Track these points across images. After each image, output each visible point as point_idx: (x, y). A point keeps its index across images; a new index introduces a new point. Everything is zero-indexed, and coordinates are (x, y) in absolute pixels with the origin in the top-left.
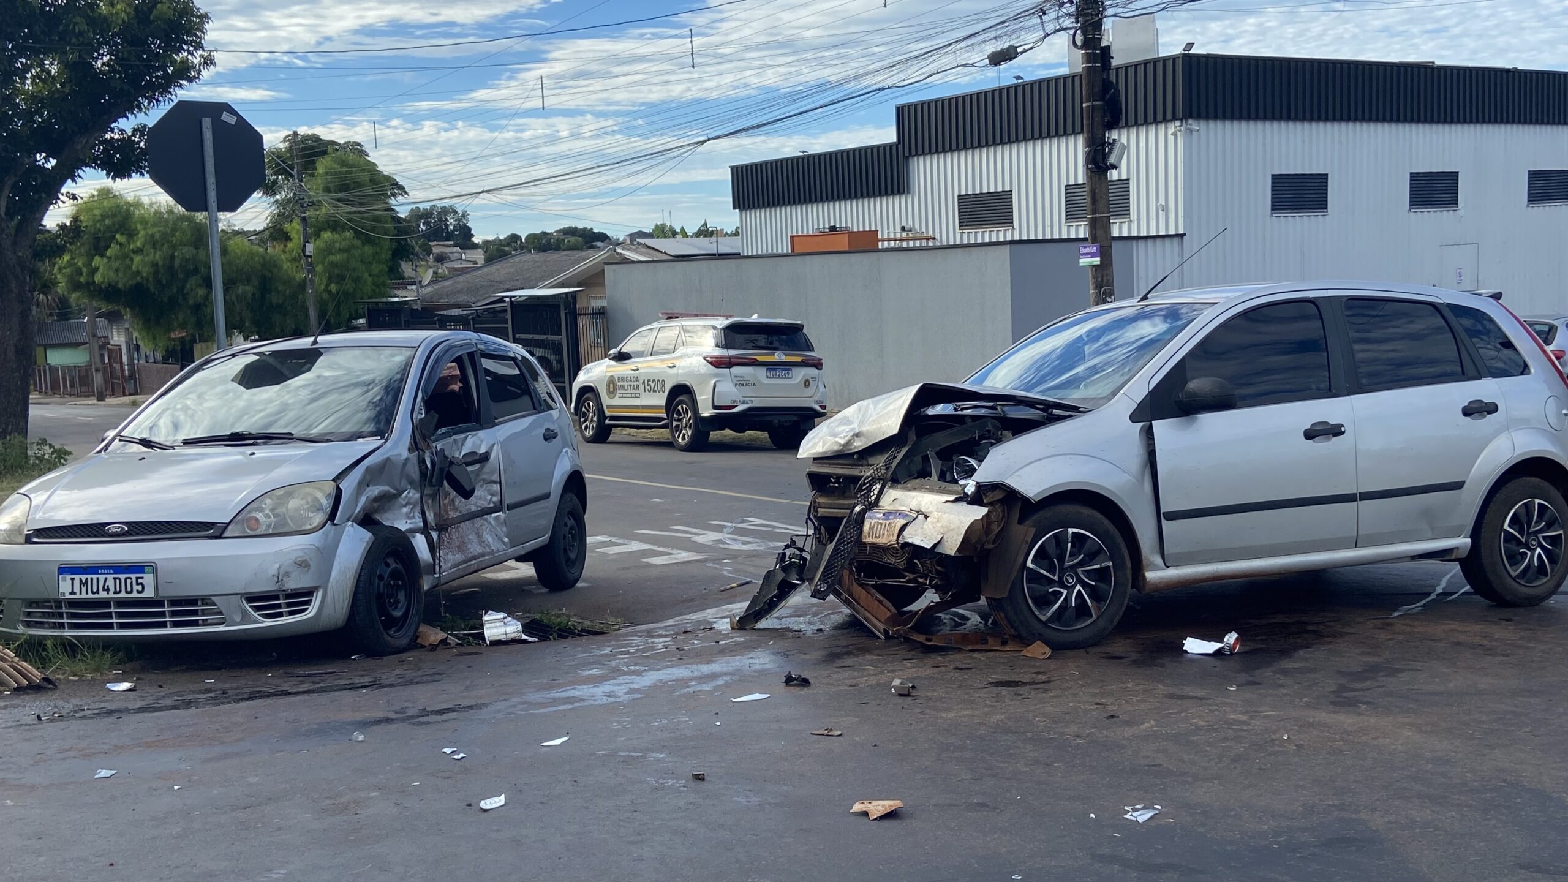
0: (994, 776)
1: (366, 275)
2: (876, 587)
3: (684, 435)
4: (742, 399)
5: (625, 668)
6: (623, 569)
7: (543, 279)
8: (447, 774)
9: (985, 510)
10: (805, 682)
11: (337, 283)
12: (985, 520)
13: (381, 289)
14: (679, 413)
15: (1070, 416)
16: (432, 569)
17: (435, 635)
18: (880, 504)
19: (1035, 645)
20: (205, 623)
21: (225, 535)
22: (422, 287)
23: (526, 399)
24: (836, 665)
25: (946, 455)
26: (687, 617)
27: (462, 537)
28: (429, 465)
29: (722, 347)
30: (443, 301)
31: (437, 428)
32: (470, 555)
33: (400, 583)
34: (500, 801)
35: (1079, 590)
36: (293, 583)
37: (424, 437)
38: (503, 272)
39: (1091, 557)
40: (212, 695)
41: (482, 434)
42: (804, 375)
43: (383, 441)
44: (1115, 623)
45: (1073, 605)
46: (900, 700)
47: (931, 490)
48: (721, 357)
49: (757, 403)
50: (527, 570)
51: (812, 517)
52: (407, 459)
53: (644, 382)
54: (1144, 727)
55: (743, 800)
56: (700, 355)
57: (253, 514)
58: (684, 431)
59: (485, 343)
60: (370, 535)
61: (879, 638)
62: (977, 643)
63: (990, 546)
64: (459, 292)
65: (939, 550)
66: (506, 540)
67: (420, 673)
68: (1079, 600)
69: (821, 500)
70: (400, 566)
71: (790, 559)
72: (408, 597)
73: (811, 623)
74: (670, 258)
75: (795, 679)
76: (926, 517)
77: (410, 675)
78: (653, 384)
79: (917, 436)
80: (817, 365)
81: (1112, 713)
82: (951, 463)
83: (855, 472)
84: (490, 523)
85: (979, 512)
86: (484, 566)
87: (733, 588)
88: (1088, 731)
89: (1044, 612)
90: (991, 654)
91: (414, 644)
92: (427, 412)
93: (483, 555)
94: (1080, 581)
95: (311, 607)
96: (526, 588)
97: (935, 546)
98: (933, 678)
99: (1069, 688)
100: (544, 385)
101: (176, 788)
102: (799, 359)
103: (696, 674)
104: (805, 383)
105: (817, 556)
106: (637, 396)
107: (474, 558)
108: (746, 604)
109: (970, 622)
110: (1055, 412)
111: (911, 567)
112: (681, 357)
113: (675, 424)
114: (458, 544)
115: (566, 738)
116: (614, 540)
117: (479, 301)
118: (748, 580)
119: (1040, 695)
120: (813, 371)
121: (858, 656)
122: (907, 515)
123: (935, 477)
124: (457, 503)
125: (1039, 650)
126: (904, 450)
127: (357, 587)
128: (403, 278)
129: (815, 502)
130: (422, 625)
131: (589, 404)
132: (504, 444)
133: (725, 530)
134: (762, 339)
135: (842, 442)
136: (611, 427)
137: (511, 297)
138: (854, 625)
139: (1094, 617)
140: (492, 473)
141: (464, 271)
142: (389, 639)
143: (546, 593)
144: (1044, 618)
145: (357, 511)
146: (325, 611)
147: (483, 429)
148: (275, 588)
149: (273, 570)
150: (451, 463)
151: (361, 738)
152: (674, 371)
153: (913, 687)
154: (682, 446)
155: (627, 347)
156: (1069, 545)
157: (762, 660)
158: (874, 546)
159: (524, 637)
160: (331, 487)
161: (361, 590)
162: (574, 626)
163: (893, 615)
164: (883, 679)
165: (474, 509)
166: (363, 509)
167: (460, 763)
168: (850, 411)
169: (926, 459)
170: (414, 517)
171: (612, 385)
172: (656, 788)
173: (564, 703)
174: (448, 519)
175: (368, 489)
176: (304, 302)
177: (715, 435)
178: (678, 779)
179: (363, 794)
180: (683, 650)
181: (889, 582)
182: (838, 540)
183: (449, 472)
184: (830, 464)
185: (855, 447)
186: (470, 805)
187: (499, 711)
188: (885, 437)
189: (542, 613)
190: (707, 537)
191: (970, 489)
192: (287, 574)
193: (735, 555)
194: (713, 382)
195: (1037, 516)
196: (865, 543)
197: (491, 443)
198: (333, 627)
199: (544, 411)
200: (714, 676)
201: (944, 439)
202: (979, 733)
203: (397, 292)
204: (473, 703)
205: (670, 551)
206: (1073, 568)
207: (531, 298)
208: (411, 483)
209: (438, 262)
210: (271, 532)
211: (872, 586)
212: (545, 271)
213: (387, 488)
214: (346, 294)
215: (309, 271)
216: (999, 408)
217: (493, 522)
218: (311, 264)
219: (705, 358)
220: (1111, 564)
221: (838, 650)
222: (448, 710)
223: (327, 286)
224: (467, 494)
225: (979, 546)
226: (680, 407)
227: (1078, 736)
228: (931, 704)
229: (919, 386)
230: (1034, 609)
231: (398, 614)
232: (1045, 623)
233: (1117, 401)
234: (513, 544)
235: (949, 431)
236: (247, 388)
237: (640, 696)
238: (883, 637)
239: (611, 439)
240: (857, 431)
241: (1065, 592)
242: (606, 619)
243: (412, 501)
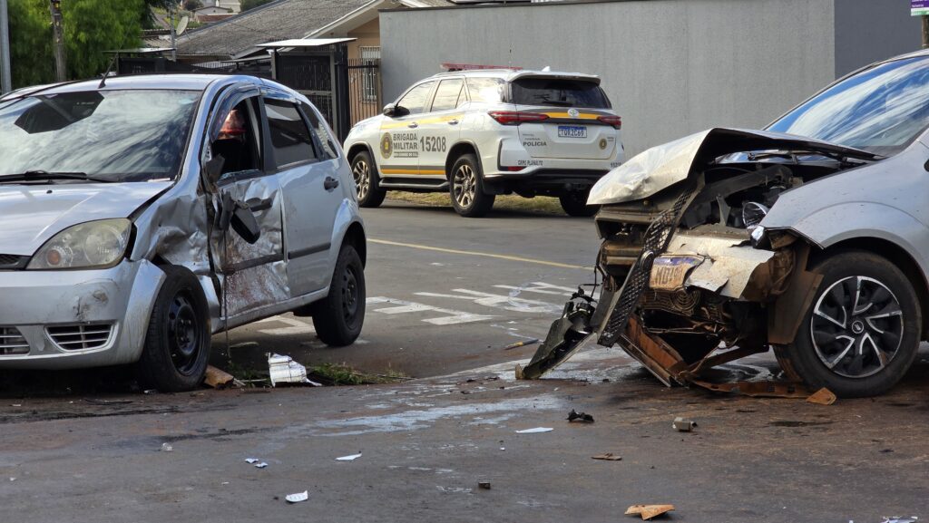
0: (765, 492)
1: (117, 23)
2: (663, 336)
3: (466, 199)
4: (531, 160)
5: (411, 405)
6: (403, 328)
7: (309, 28)
8: (252, 478)
9: (771, 254)
10: (588, 419)
11: (86, 31)
12: (772, 264)
13: (133, 38)
14: (461, 174)
15: (864, 164)
16: (218, 311)
17: (223, 377)
18: (669, 249)
19: (820, 391)
20: (10, 351)
21: (29, 267)
22: (176, 36)
23: (306, 148)
24: (619, 406)
25: (735, 201)
26: (472, 371)
27: (245, 283)
28: (216, 208)
29: (510, 102)
30: (200, 52)
31: (223, 172)
32: (253, 302)
33: (190, 322)
34: (304, 496)
35: (867, 339)
36: (92, 316)
37: (212, 181)
38: (266, 20)
39: (882, 305)
40: (23, 414)
41: (264, 180)
42: (600, 135)
43: (172, 183)
44: (903, 373)
45: (861, 352)
46: (681, 435)
47: (719, 235)
48: (509, 113)
49: (549, 163)
50: (305, 326)
51: (600, 265)
52: (196, 201)
53: (422, 141)
54: (915, 459)
55: (526, 504)
56: (484, 111)
57: (55, 248)
58: (466, 195)
59: (268, 88)
60: (163, 272)
61: (665, 386)
62: (763, 391)
63: (777, 292)
64: (217, 42)
65: (724, 293)
66: (287, 289)
67: (212, 404)
68: (867, 349)
69: (610, 248)
70: (189, 306)
71: (578, 308)
72: (197, 336)
73: (597, 375)
74: (453, 5)
75: (579, 416)
76: (713, 261)
77: (202, 405)
78: (432, 143)
79: (707, 181)
80: (615, 123)
81: (888, 448)
82: (740, 210)
83: (643, 219)
84: (272, 272)
85: (765, 256)
86: (266, 313)
87: (519, 346)
88: (861, 462)
89: (830, 359)
90: (776, 401)
91: (203, 384)
92: (214, 156)
93: (265, 302)
94: (868, 329)
95: (108, 340)
96: (304, 343)
97: (721, 289)
98: (714, 418)
99: (849, 428)
100: (325, 132)
101: (12, 479)
102: (594, 117)
103: (481, 411)
104: (601, 145)
105: (605, 301)
106: (415, 155)
107: (257, 304)
108: (529, 360)
109: (759, 375)
110: (849, 159)
111: (698, 315)
112: (464, 112)
113: (456, 186)
114: (241, 289)
115: (359, 455)
116: (392, 301)
117: (239, 52)
118: (534, 339)
119: (819, 433)
120: (609, 131)
121: (642, 400)
122: (694, 260)
123: (723, 222)
124: (240, 250)
125: (824, 396)
126: (693, 196)
127: (151, 323)
128: (152, 28)
129: (604, 250)
130: (209, 366)
131: (361, 165)
132: (287, 189)
133: (511, 294)
134: (554, 95)
135: (632, 188)
136: (386, 189)
137: (276, 48)
138: (645, 376)
139: (882, 366)
140: (275, 220)
141: (219, 19)
142: (180, 376)
143: (325, 348)
144: (830, 366)
145: (150, 249)
146: (122, 345)
147: (265, 175)
148: (76, 320)
149: (74, 302)
150: (237, 207)
151: (170, 448)
152: (453, 128)
153: (695, 425)
154: (464, 211)
155: (404, 104)
156: (858, 293)
157: (547, 402)
158: (662, 292)
159: (308, 381)
160: (126, 225)
161: (154, 326)
162: (354, 378)
163: (679, 363)
164: (665, 418)
165: (256, 256)
166: (156, 248)
167: (262, 470)
168: (640, 158)
169: (715, 205)
170: (201, 259)
171: (387, 143)
172: (445, 493)
173: (355, 430)
174: (232, 264)
175: (160, 228)
176: (51, 52)
177: (500, 200)
178: (465, 487)
179: (180, 489)
180: (468, 393)
181: (676, 331)
182: (626, 287)
183: (235, 215)
184: (619, 211)
185: (645, 193)
186: (276, 498)
187: (294, 433)
188: (674, 182)
189: (322, 366)
190: (491, 300)
191: (758, 233)
192: (87, 307)
193: (520, 318)
194: (499, 140)
195: (825, 264)
196: (652, 289)
197: (273, 190)
198: (128, 360)
199: (324, 159)
200: (498, 413)
201: (733, 185)
202: (754, 461)
203: (150, 42)
204: (269, 426)
205: (452, 312)
206: (862, 316)
207: (298, 48)
208: (199, 225)
209: (189, 9)
210: (70, 266)
211: (660, 335)
212: (312, 20)
213: (177, 229)
214: (96, 44)
215: (57, 19)
216: (793, 156)
217: (275, 271)
218: (58, 10)
219: (490, 114)
220: (900, 313)
221: (623, 395)
222: (247, 431)
223: (75, 35)
224: (251, 238)
225: (765, 291)
226: (462, 168)
227: (850, 465)
228: (710, 438)
229: (708, 131)
230: (820, 356)
231: (188, 352)
232: (831, 371)
233: (912, 149)
234: (294, 293)
235: (740, 177)
236: (30, 132)
237: (426, 426)
238: (669, 385)
239: (384, 203)
240: (647, 177)
241: (853, 340)
242: (387, 372)
243: (200, 243)
